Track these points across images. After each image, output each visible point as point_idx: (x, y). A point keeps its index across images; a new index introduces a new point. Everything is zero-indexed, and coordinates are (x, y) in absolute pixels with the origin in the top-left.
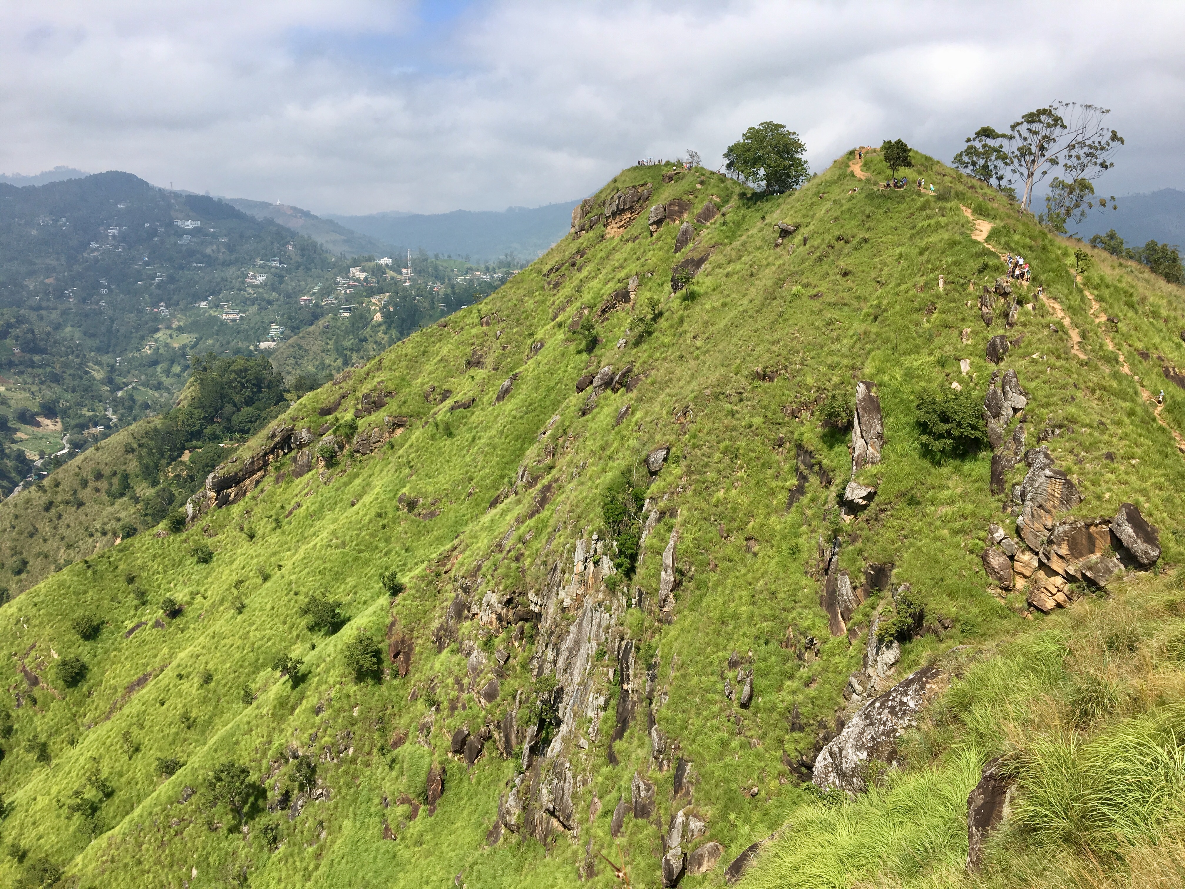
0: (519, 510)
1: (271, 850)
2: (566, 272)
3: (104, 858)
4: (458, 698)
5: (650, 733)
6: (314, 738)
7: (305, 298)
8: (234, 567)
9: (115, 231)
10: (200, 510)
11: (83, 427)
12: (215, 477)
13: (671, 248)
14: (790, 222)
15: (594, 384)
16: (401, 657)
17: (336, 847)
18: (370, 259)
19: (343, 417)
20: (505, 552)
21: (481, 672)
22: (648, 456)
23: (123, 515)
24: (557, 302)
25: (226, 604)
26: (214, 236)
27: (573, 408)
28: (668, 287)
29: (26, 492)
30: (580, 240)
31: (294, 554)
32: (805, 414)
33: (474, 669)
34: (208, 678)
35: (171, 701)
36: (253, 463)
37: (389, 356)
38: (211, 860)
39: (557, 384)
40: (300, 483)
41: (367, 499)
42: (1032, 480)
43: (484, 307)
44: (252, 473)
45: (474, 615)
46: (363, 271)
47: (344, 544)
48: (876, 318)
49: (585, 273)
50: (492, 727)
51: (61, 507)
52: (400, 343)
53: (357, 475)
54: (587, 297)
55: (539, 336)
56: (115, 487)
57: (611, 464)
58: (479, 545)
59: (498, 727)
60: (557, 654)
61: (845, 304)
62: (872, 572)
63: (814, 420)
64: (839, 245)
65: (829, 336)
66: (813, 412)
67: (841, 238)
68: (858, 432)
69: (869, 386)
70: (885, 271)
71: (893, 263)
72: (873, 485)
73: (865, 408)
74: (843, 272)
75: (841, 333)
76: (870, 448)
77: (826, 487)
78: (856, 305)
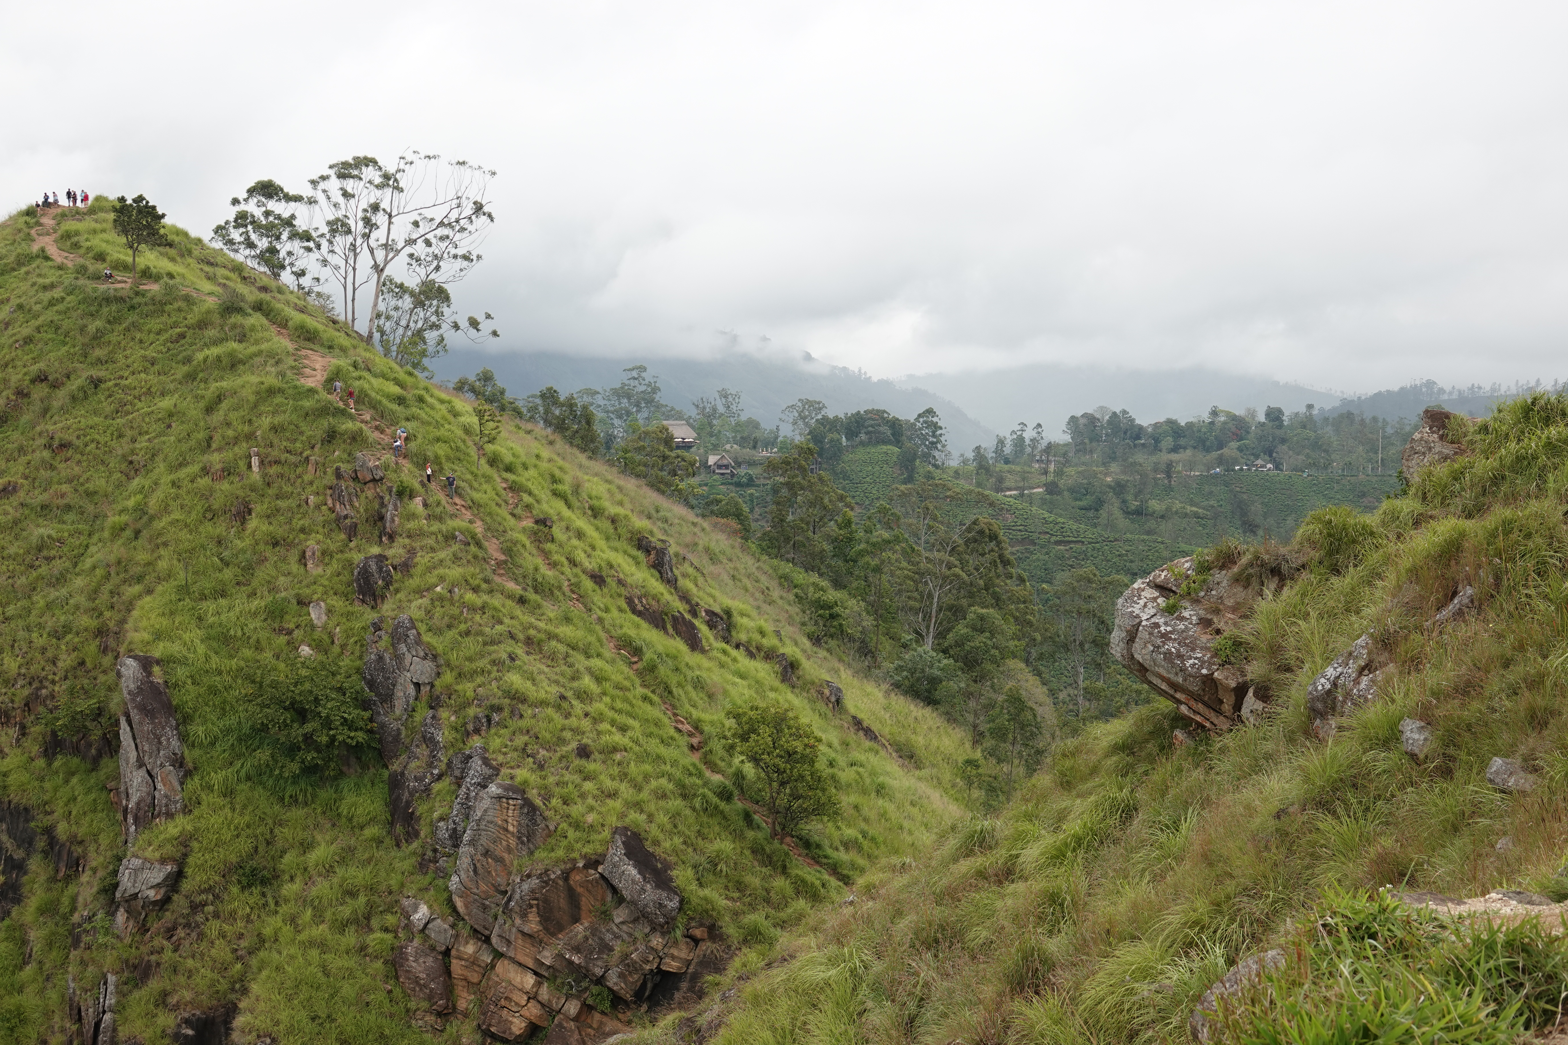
42: (467, 810)
48: (137, 533)
61: (68, 508)
62: (190, 1032)
63: (27, 743)
64: (39, 392)
65: (44, 570)
66: (23, 727)
67: (41, 378)
68: (133, 755)
69: (146, 664)
70: (142, 443)
71: (156, 427)
72: (175, 860)
73: (143, 709)
74: (56, 444)
75: (68, 564)
76: (159, 786)
77: (68, 879)
78: (90, 508)
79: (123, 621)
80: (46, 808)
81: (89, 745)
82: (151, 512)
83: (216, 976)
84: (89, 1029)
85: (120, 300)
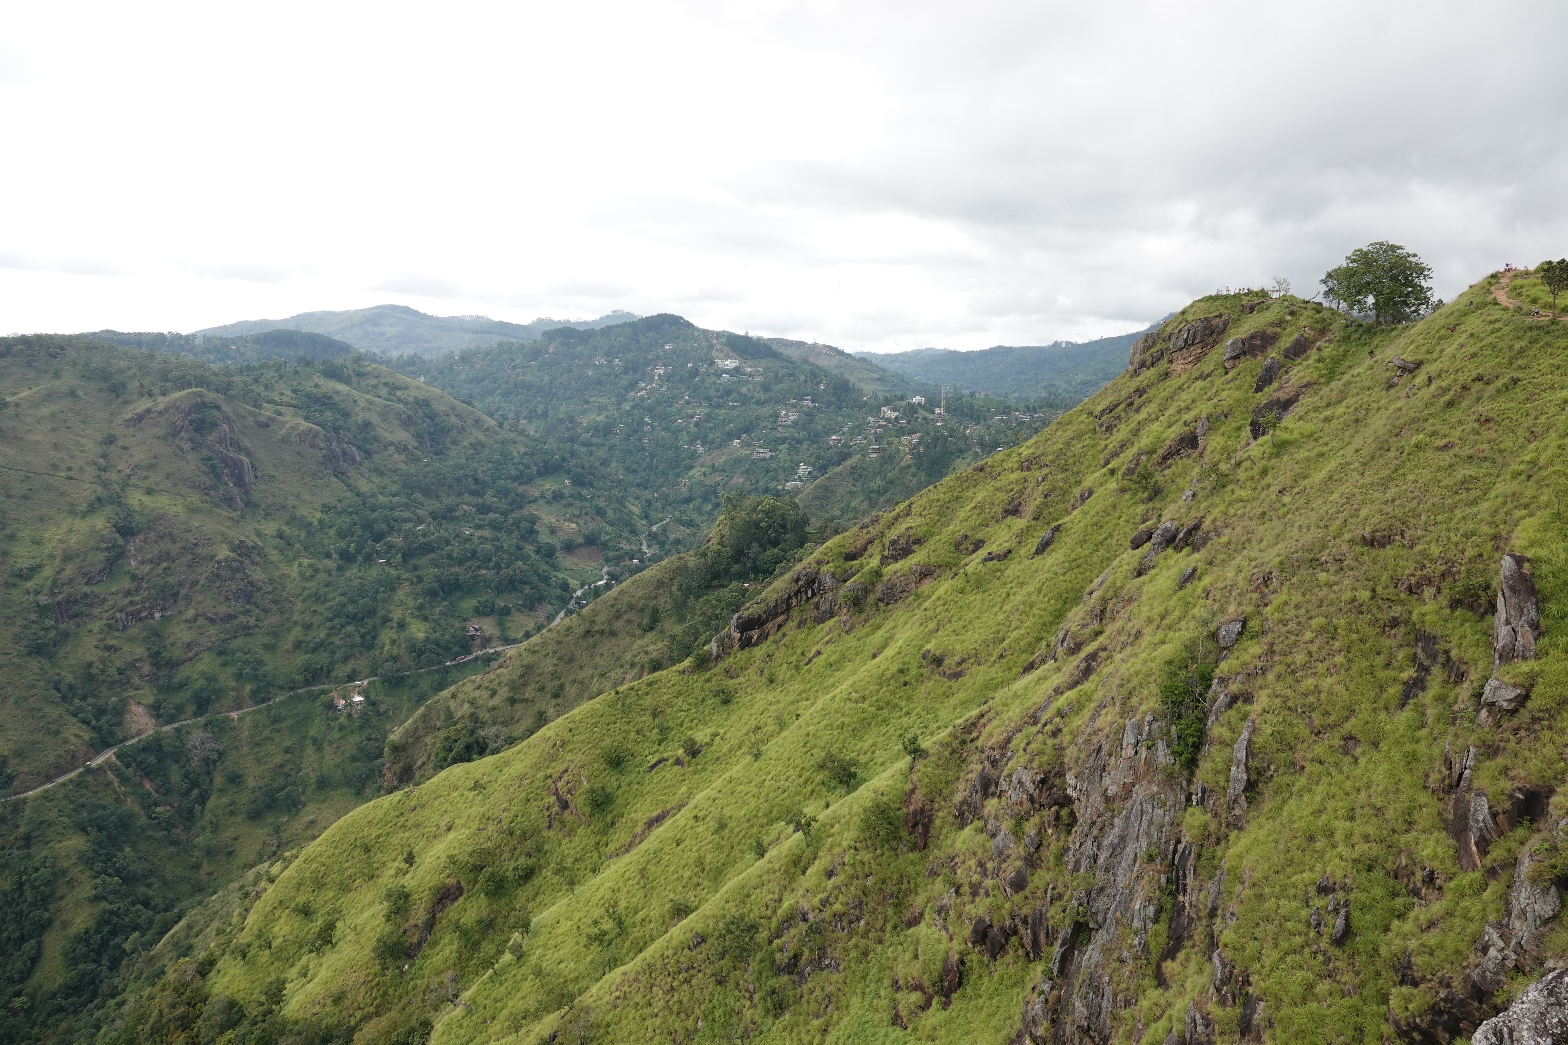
0: (1057, 680)
1: (776, 1017)
2: (1123, 414)
3: (617, 993)
4: (980, 883)
5: (1210, 959)
6: (825, 902)
7: (834, 437)
8: (753, 711)
9: (661, 371)
10: (725, 649)
11: (620, 558)
12: (739, 618)
13: (1251, 387)
14: (1410, 359)
15: (1153, 541)
16: (920, 828)
17: (842, 1024)
18: (902, 398)
19: (868, 564)
20: (1039, 725)
21: (1008, 857)
22: (1218, 628)
23: (651, 648)
24: (1110, 446)
25: (744, 749)
26: (751, 375)
27: (1125, 567)
28: (1247, 432)
29: (568, 619)
30: (1139, 378)
31: (813, 704)
32: (1428, 592)
33: (1000, 853)
34: (722, 826)
35: (686, 842)
36: (776, 606)
37: (919, 501)
38: (717, 1014)
39: (1106, 539)
40: (821, 631)
41: (890, 652)
43: (1026, 450)
44: (776, 616)
45: (1001, 792)
46: (894, 410)
47: (864, 699)
48: (1529, 477)
49: (1143, 415)
50: (1017, 920)
51: (597, 636)
52: (931, 487)
53: (879, 627)
54: (1145, 441)
55: (1087, 483)
56: (646, 621)
57: (1171, 634)
58: (1010, 714)
59: (1025, 922)
60: (1099, 849)
61: (1485, 459)
62: (1521, 796)
63: (1440, 598)
64: (1478, 386)
65: (1463, 496)
66: (1439, 589)
67: (1479, 378)
68: (1503, 616)
69: (1519, 561)
70: (1543, 419)
71: (1553, 410)
72: (1524, 687)
73: (1513, 589)
74: (1483, 419)
75: (1480, 493)
76: (1519, 638)
77: (1456, 683)
78: (1500, 460)
79: (1512, 532)
80: (1446, 638)
81: (1480, 605)
82: (1540, 464)
83: (1544, 766)
84: (1455, 776)
85: (1542, 328)
